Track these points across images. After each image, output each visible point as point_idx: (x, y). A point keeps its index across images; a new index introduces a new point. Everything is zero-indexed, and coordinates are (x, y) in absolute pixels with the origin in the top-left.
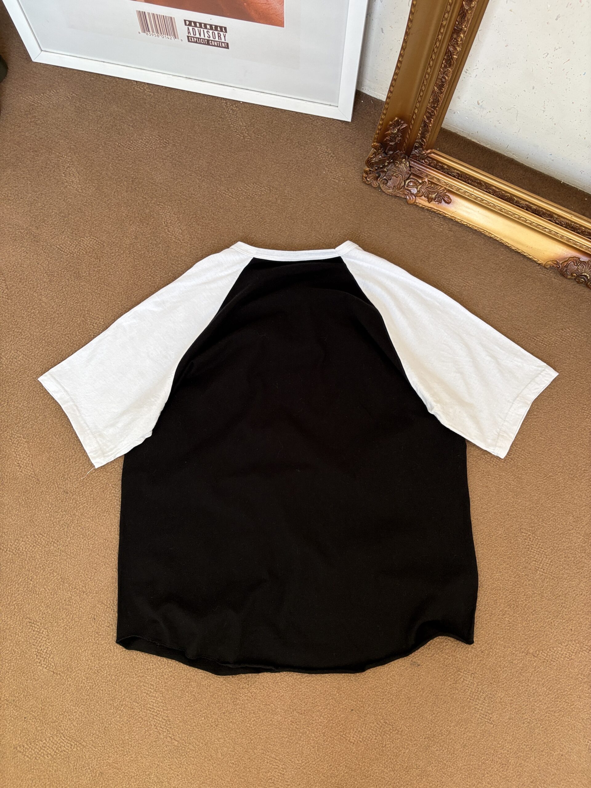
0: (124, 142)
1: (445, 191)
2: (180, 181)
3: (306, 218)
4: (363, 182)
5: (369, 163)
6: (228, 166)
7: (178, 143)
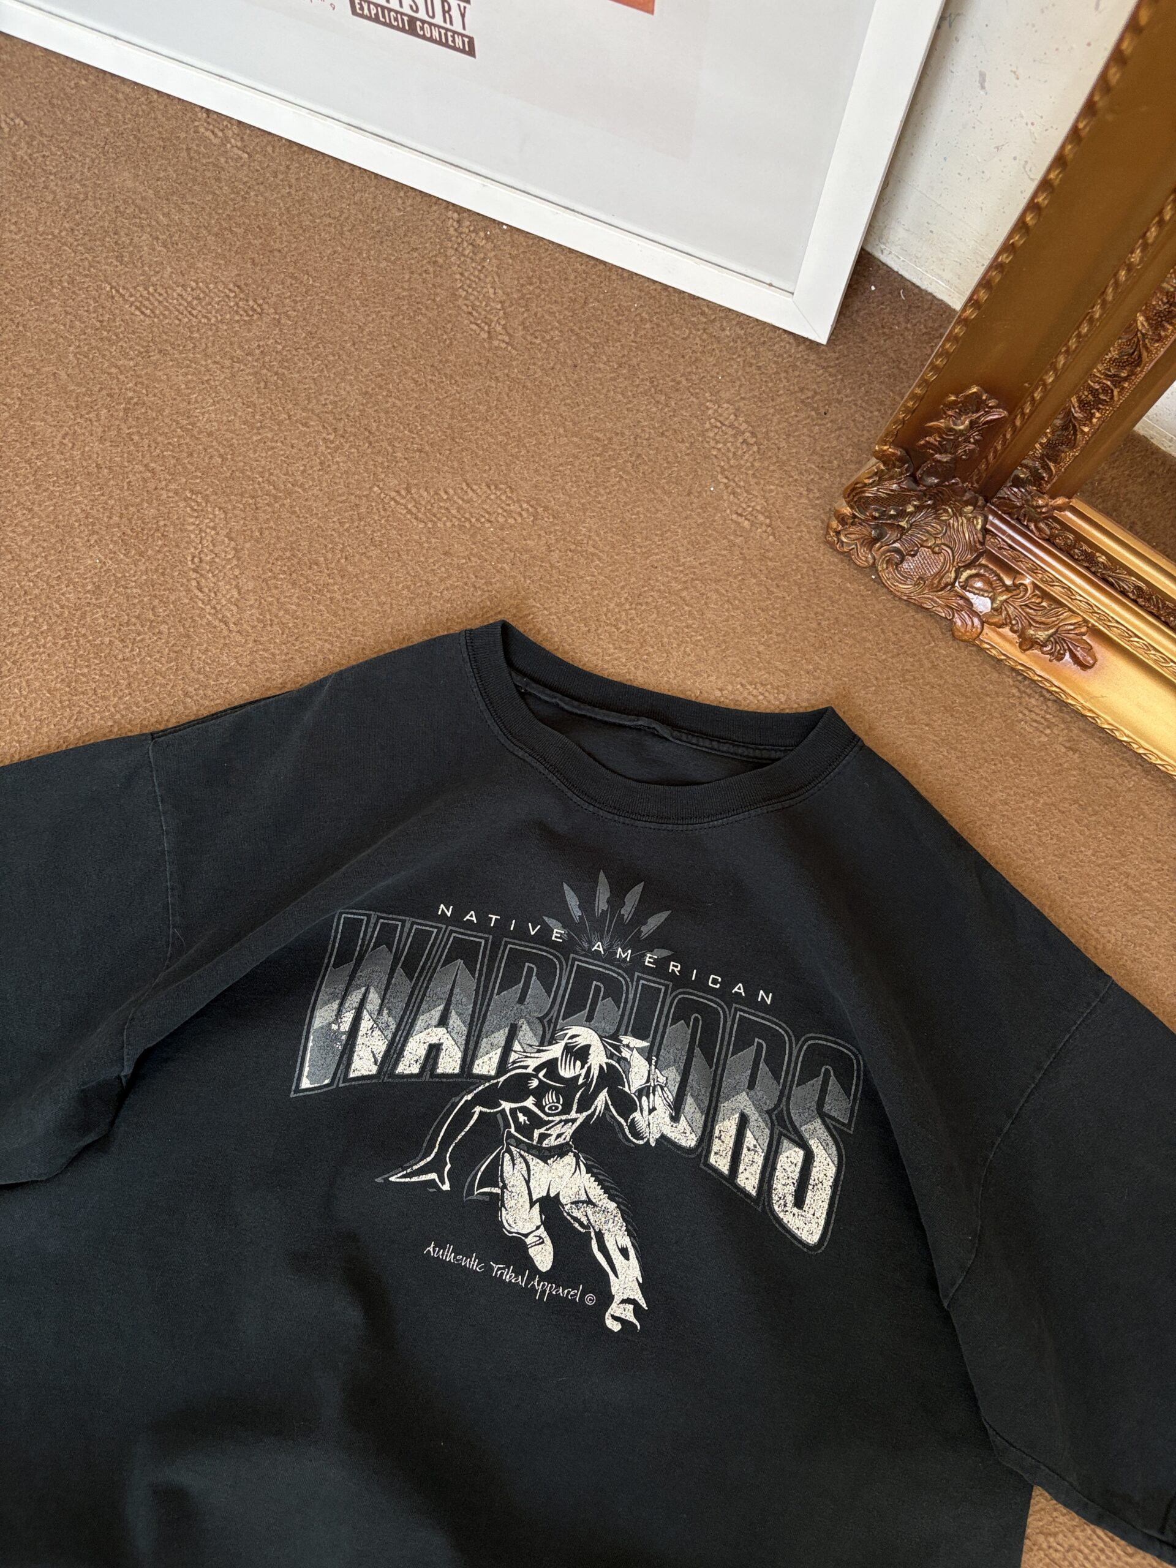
0: (129, 286)
1: (1084, 630)
2: (269, 435)
3: (627, 624)
4: (828, 542)
5: (854, 494)
6: (423, 417)
7: (289, 317)
